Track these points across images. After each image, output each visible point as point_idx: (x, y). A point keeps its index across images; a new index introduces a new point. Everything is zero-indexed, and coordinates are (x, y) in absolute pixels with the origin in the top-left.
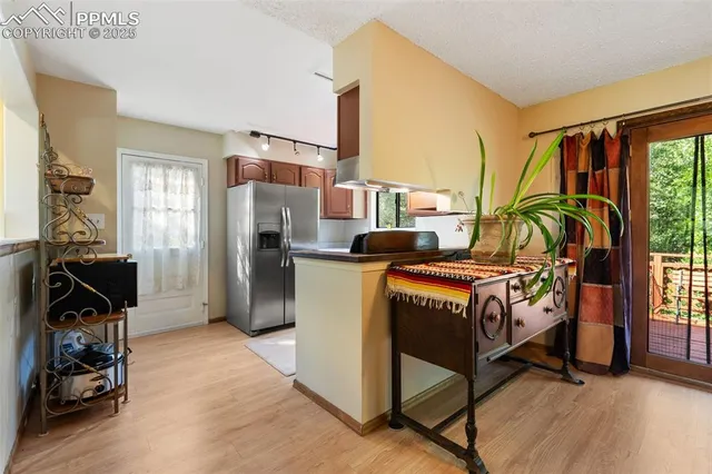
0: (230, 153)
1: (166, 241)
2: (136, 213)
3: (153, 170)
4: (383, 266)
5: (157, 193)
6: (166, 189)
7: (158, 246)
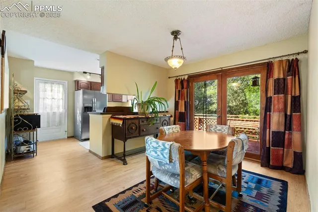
0: (76, 79)
1: (51, 109)
2: (41, 100)
3: (47, 85)
4: (110, 116)
5: (49, 93)
6: (52, 91)
7: (48, 110)
